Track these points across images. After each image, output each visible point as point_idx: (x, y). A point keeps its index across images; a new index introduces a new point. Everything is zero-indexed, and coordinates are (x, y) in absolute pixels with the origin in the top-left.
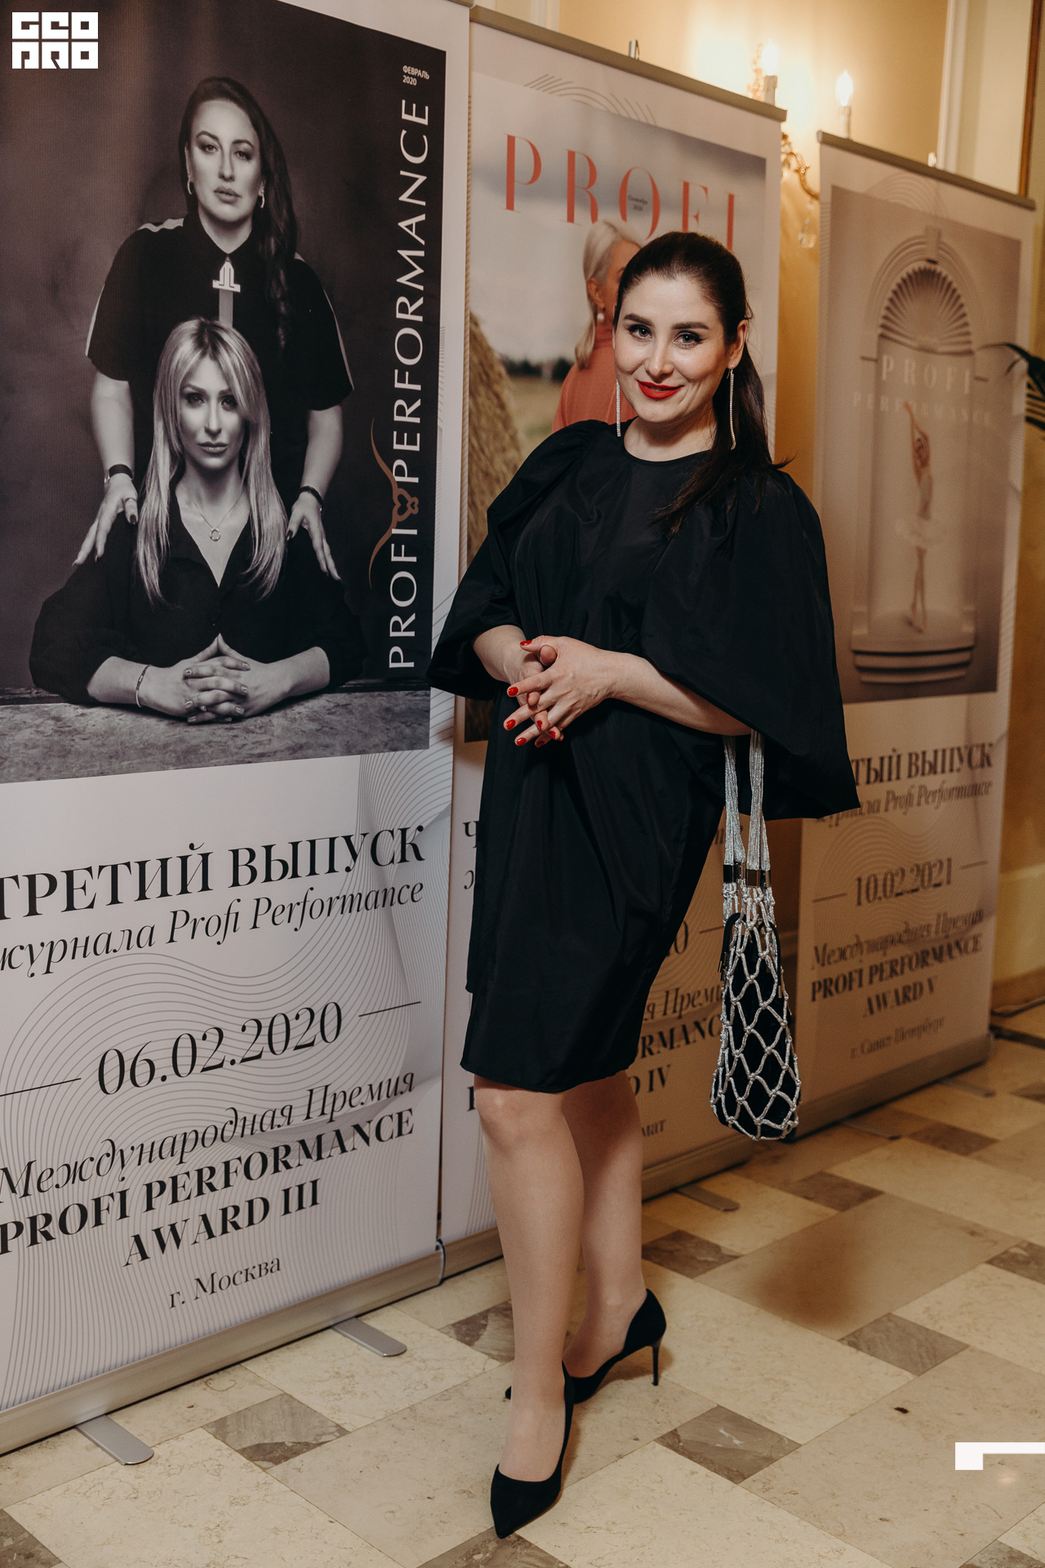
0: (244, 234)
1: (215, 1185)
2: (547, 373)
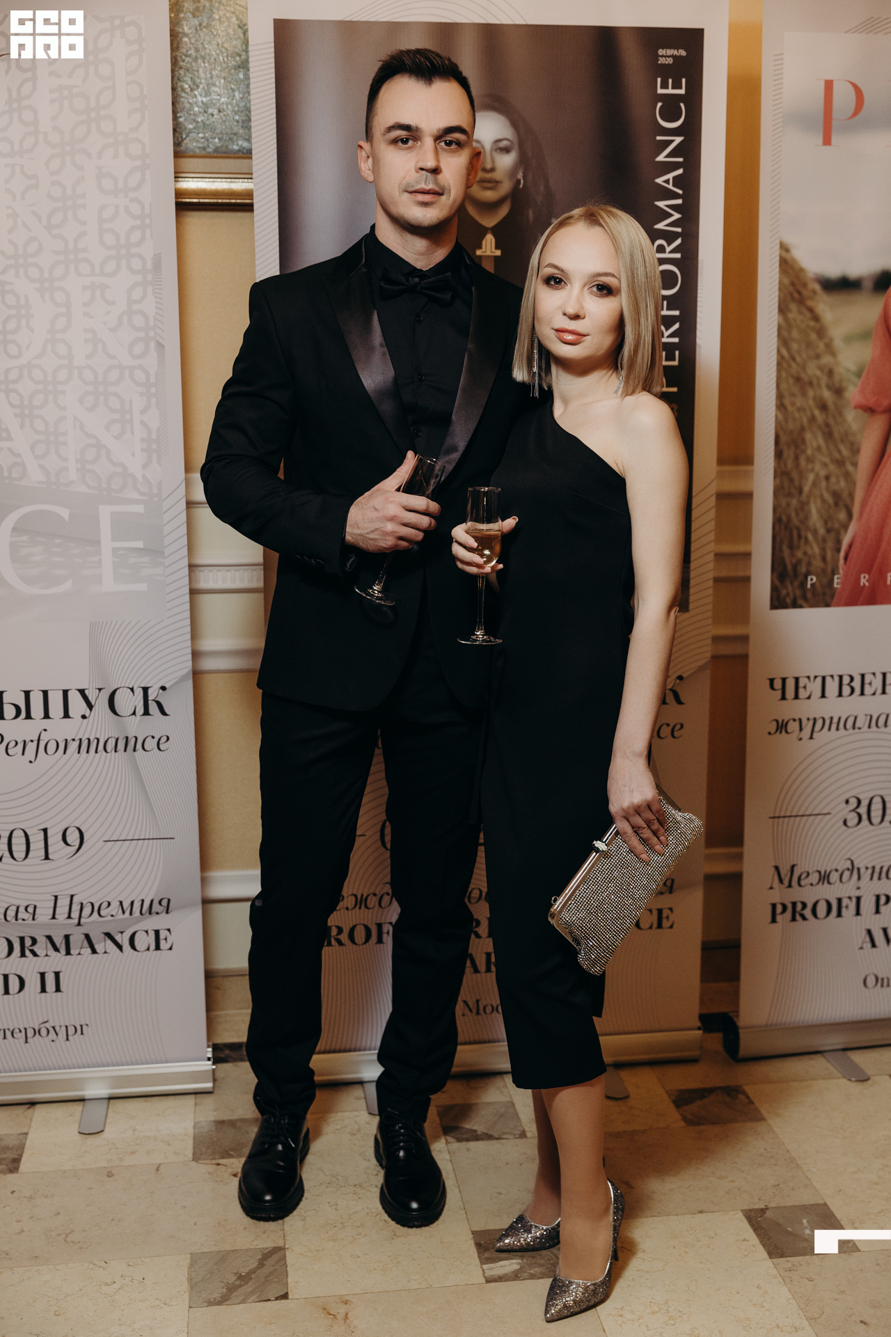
0: (504, 211)
1: (480, 933)
2: (868, 284)
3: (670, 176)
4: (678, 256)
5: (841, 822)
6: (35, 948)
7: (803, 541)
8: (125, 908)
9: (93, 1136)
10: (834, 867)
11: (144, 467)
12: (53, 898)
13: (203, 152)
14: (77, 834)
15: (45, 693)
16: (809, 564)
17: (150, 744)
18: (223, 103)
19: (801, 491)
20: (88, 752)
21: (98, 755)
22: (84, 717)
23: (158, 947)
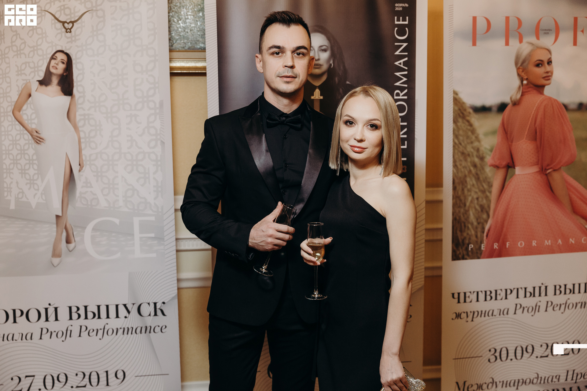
0: (324, 78)
2: (495, 109)
3: (402, 61)
4: (406, 97)
5: (487, 360)
7: (466, 229)
10: (484, 382)
11: (155, 199)
13: (183, 49)
14: (122, 373)
15: (107, 306)
16: (470, 239)
17: (158, 329)
18: (192, 27)
19: (465, 205)
20: (127, 334)
21: (132, 335)
22: (126, 317)
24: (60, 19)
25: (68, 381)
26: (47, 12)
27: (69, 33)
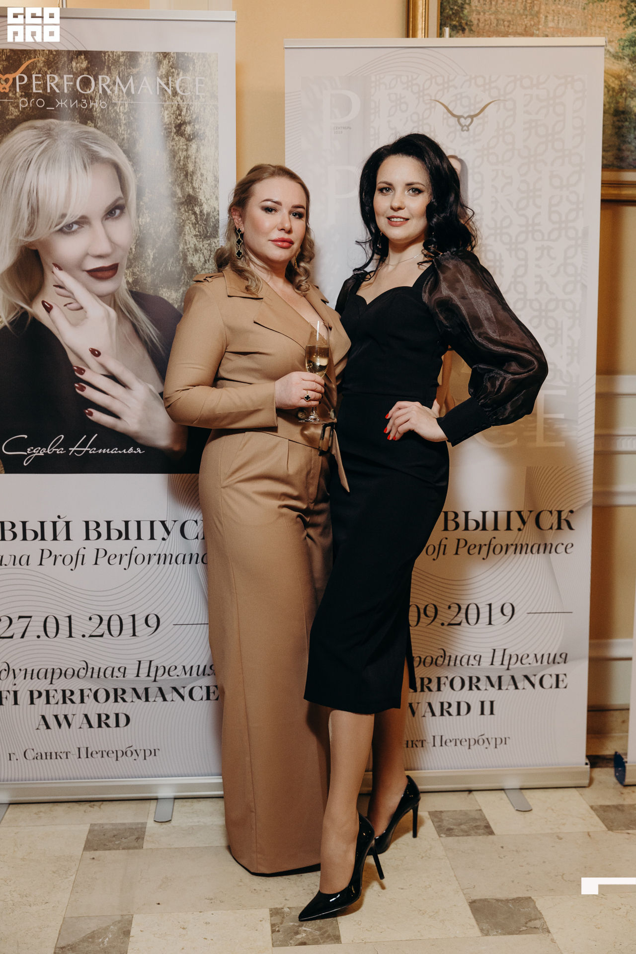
6: (479, 684)
8: (538, 658)
9: (527, 812)
11: (568, 365)
12: (493, 651)
14: (511, 608)
15: (496, 514)
17: (561, 549)
20: (521, 553)
21: (527, 555)
22: (519, 530)
23: (557, 686)
24: (455, 113)
25: (438, 616)
26: (437, 103)
27: (465, 132)
